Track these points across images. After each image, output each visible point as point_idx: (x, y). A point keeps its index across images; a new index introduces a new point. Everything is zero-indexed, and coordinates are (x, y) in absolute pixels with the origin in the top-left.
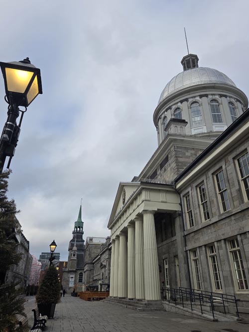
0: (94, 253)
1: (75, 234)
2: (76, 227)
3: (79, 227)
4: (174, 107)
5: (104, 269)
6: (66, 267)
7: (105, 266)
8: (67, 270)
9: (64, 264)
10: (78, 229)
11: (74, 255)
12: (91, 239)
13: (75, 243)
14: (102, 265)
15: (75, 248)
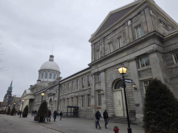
0: (16, 100)
1: (8, 92)
2: (9, 89)
3: (10, 89)
4: (42, 72)
5: (19, 107)
6: (2, 104)
7: (19, 106)
8: (3, 105)
9: (2, 103)
10: (10, 90)
11: (7, 100)
12: (15, 96)
13: (8, 95)
14: (18, 105)
15: (8, 97)
